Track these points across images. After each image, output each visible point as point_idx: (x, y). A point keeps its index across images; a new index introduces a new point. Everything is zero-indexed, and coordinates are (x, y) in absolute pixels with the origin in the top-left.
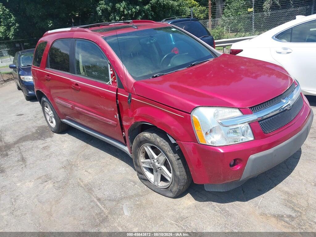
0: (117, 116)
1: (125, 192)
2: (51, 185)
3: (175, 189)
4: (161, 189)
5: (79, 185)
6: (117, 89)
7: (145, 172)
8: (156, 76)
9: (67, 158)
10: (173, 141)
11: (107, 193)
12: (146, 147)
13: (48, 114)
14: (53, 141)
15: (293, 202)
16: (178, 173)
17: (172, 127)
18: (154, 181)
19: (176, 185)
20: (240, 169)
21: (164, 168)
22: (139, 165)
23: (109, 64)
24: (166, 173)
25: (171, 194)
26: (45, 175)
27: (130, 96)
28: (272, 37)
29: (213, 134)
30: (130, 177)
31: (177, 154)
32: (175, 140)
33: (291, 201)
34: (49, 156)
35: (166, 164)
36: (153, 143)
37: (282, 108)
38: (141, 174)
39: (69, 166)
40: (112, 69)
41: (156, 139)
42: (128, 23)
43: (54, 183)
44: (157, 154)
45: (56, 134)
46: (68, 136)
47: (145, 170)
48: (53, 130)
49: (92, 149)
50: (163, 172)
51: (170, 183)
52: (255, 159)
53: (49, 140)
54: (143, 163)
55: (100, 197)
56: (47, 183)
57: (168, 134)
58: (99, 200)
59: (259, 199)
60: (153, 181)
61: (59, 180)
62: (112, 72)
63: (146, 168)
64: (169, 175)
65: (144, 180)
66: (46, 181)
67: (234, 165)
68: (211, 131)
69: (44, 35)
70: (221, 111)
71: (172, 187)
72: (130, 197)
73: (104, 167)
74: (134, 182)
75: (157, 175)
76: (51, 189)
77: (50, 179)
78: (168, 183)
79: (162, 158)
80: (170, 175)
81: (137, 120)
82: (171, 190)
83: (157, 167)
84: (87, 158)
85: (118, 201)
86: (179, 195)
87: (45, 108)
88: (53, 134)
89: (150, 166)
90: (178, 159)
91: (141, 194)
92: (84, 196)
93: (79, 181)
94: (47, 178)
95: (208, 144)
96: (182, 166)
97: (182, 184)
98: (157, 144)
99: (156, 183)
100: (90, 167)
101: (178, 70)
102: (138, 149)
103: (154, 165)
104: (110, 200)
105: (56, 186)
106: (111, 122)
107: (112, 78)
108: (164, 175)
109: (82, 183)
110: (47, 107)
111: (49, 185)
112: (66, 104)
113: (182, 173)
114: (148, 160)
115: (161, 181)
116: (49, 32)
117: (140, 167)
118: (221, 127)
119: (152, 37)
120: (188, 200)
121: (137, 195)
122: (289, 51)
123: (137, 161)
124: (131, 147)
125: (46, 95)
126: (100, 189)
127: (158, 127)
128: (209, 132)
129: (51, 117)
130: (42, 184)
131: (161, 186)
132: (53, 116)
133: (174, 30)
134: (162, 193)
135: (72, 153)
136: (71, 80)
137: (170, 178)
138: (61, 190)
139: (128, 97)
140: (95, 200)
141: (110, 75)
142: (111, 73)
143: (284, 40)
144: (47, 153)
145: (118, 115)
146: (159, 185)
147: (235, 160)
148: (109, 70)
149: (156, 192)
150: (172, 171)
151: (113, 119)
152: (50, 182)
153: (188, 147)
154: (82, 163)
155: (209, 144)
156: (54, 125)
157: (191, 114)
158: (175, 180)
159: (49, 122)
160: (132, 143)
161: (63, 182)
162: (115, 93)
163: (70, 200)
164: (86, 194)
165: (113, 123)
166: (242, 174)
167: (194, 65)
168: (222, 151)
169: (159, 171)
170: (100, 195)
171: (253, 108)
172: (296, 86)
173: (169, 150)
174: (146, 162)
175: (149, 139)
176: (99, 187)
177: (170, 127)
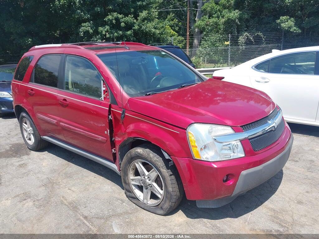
0: (107, 132)
1: (113, 210)
2: (31, 204)
3: (167, 205)
4: (151, 207)
5: (62, 203)
6: (110, 105)
7: (134, 190)
8: (149, 95)
9: (47, 176)
10: (167, 157)
11: (94, 211)
12: (138, 163)
13: (26, 131)
14: (30, 159)
15: (279, 218)
16: (170, 189)
17: (167, 143)
18: (144, 199)
19: (168, 201)
20: (232, 184)
21: (155, 185)
22: (127, 182)
23: (102, 81)
24: (156, 190)
25: (161, 212)
26: (24, 193)
27: (124, 112)
28: (252, 67)
29: (206, 150)
30: (116, 196)
31: (170, 170)
32: (170, 156)
33: (277, 217)
34: (27, 174)
35: (157, 180)
36: (146, 159)
37: (266, 130)
38: (130, 192)
39: (50, 184)
40: (104, 86)
41: (149, 154)
42: (118, 44)
43: (34, 201)
44: (148, 171)
45: (34, 152)
46: (47, 154)
47: (134, 188)
48: (30, 148)
49: (73, 168)
50: (154, 189)
51: (161, 200)
52: (247, 175)
53: (25, 157)
54: (133, 180)
55: (87, 215)
56: (26, 201)
57: (162, 149)
58: (86, 218)
59: (248, 216)
60: (142, 199)
61: (40, 198)
62: (105, 88)
63: (135, 185)
64: (160, 192)
65: (133, 198)
66: (25, 200)
67: (226, 181)
68: (205, 147)
69: (30, 50)
70: (215, 129)
71: (163, 204)
72: (119, 215)
73: (88, 185)
74: (122, 200)
75: (147, 193)
76: (31, 207)
77: (30, 197)
78: (158, 201)
79: (154, 174)
80: (162, 192)
81: (130, 135)
82: (161, 208)
83: (148, 184)
84: (69, 176)
85: (107, 218)
86: (169, 212)
87: (23, 124)
88: (30, 152)
89: (140, 183)
90: (171, 175)
91: (130, 212)
92: (68, 214)
93: (62, 199)
94: (26, 196)
95: (202, 159)
96: (175, 181)
97: (174, 200)
98: (150, 160)
99: (145, 201)
100: (73, 185)
101: (170, 90)
102: (128, 165)
103: (144, 182)
104: (97, 218)
105: (36, 205)
106: (100, 138)
107: (104, 94)
108: (154, 192)
109: (65, 202)
110: (26, 123)
111: (29, 203)
112: (50, 120)
113: (174, 189)
114: (139, 177)
115: (150, 199)
116: (36, 47)
117: (128, 184)
118: (216, 143)
119: (144, 58)
120: (180, 217)
121: (127, 213)
122: (266, 80)
123: (126, 179)
124: (120, 164)
125: (27, 110)
126: (86, 207)
127: (152, 143)
128: (203, 148)
129: (29, 134)
130: (21, 202)
131: (151, 204)
132: (33, 132)
133: (163, 53)
134: (151, 210)
135: (53, 171)
136: (58, 95)
137: (161, 195)
138: (42, 208)
139: (121, 112)
140: (81, 218)
141: (102, 91)
142: (103, 89)
143: (262, 70)
144: (25, 171)
145: (109, 131)
146: (149, 202)
147: (227, 176)
148: (102, 86)
149: (146, 210)
150: (163, 188)
151: (102, 134)
152: (29, 200)
153: (182, 163)
154: (65, 181)
155: (204, 159)
156: (32, 142)
157: (187, 130)
158: (166, 197)
159: (26, 139)
160: (122, 159)
161: (44, 200)
162: (108, 109)
163: (53, 219)
164: (71, 213)
165: (102, 139)
166: (233, 190)
167: (184, 87)
168: (215, 166)
169: (150, 188)
170: (86, 213)
171: (243, 127)
172: (278, 110)
173: (162, 165)
174: (136, 179)
175: (142, 155)
176: (85, 205)
177: (164, 143)
